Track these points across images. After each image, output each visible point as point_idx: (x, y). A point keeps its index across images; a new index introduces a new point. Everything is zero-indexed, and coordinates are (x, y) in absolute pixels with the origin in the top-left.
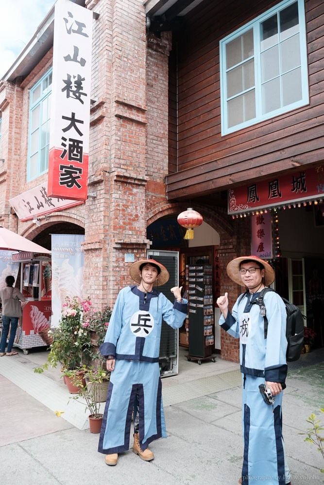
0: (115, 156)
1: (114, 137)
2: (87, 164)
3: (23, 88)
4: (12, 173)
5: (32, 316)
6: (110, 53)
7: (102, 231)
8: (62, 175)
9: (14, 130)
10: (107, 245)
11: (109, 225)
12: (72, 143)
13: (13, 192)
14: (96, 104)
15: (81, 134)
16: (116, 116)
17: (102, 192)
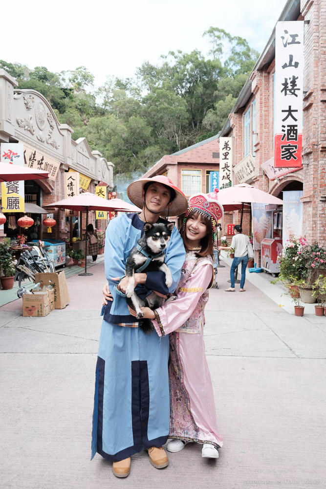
0: (321, 132)
1: (320, 118)
2: (301, 141)
3: (269, 73)
4: (263, 143)
5: (277, 250)
6: (317, 52)
7: (312, 189)
8: (283, 152)
9: (264, 109)
10: (316, 199)
11: (317, 184)
12: (289, 128)
13: (264, 158)
14: (308, 94)
15: (296, 120)
16: (321, 101)
17: (312, 160)
